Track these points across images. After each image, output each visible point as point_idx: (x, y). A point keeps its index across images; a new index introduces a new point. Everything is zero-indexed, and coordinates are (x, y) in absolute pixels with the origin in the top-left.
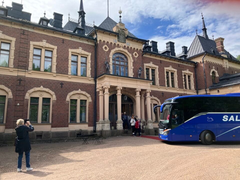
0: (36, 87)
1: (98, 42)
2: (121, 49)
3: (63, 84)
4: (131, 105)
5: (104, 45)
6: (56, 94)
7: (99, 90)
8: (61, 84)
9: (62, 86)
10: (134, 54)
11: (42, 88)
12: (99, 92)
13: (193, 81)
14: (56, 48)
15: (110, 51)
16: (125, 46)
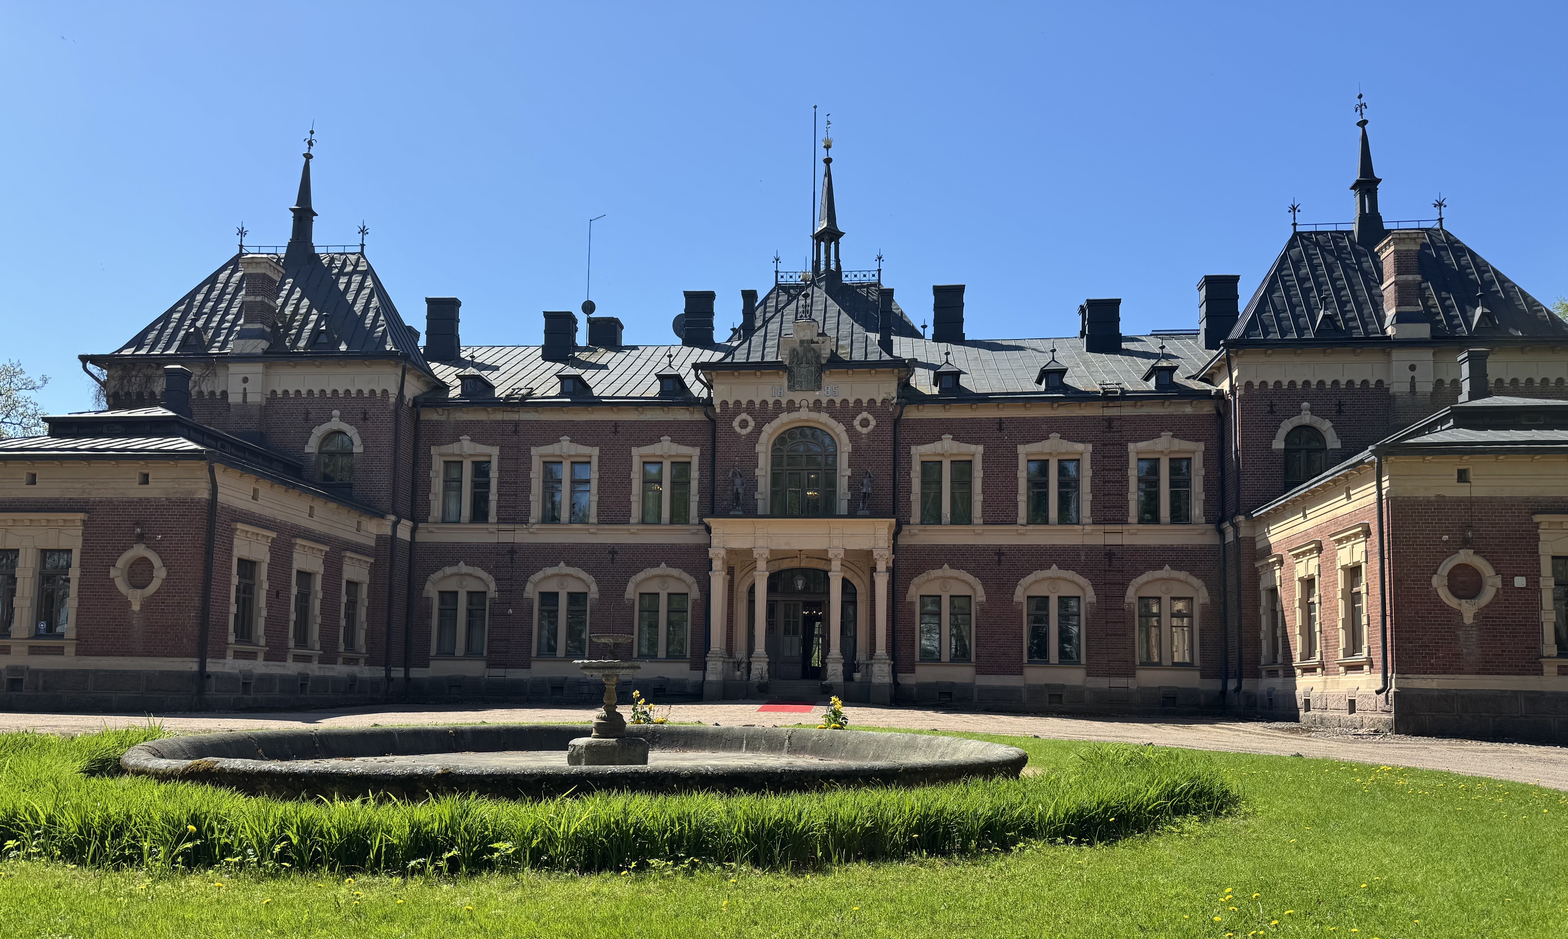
0: (547, 566)
1: (718, 410)
2: (804, 416)
3: (616, 553)
5: (737, 414)
6: (598, 582)
8: (610, 552)
9: (613, 559)
10: (856, 422)
11: (563, 568)
14: (595, 452)
15: (758, 430)
16: (818, 402)
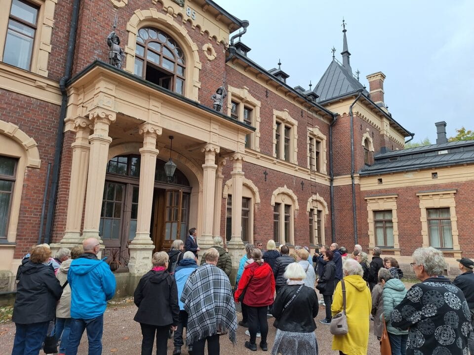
2: (170, 20)
4: (183, 193)
7: (76, 128)
10: (205, 48)
12: (73, 133)
13: (325, 154)
15: (130, 10)
16: (180, 15)
